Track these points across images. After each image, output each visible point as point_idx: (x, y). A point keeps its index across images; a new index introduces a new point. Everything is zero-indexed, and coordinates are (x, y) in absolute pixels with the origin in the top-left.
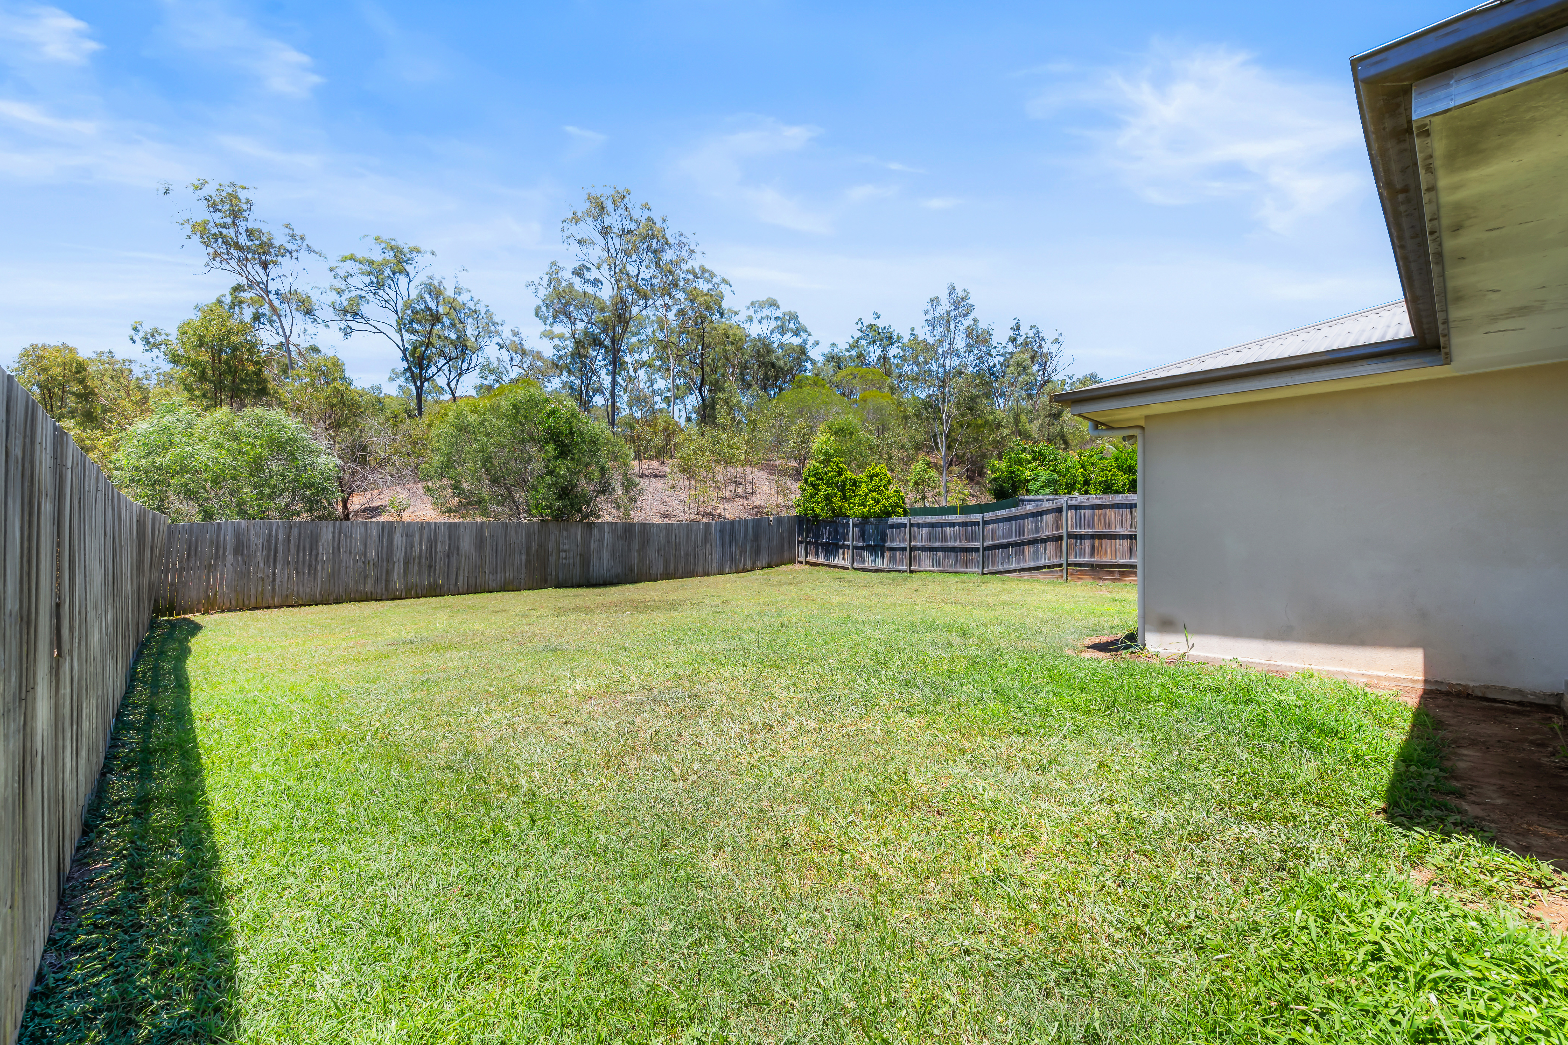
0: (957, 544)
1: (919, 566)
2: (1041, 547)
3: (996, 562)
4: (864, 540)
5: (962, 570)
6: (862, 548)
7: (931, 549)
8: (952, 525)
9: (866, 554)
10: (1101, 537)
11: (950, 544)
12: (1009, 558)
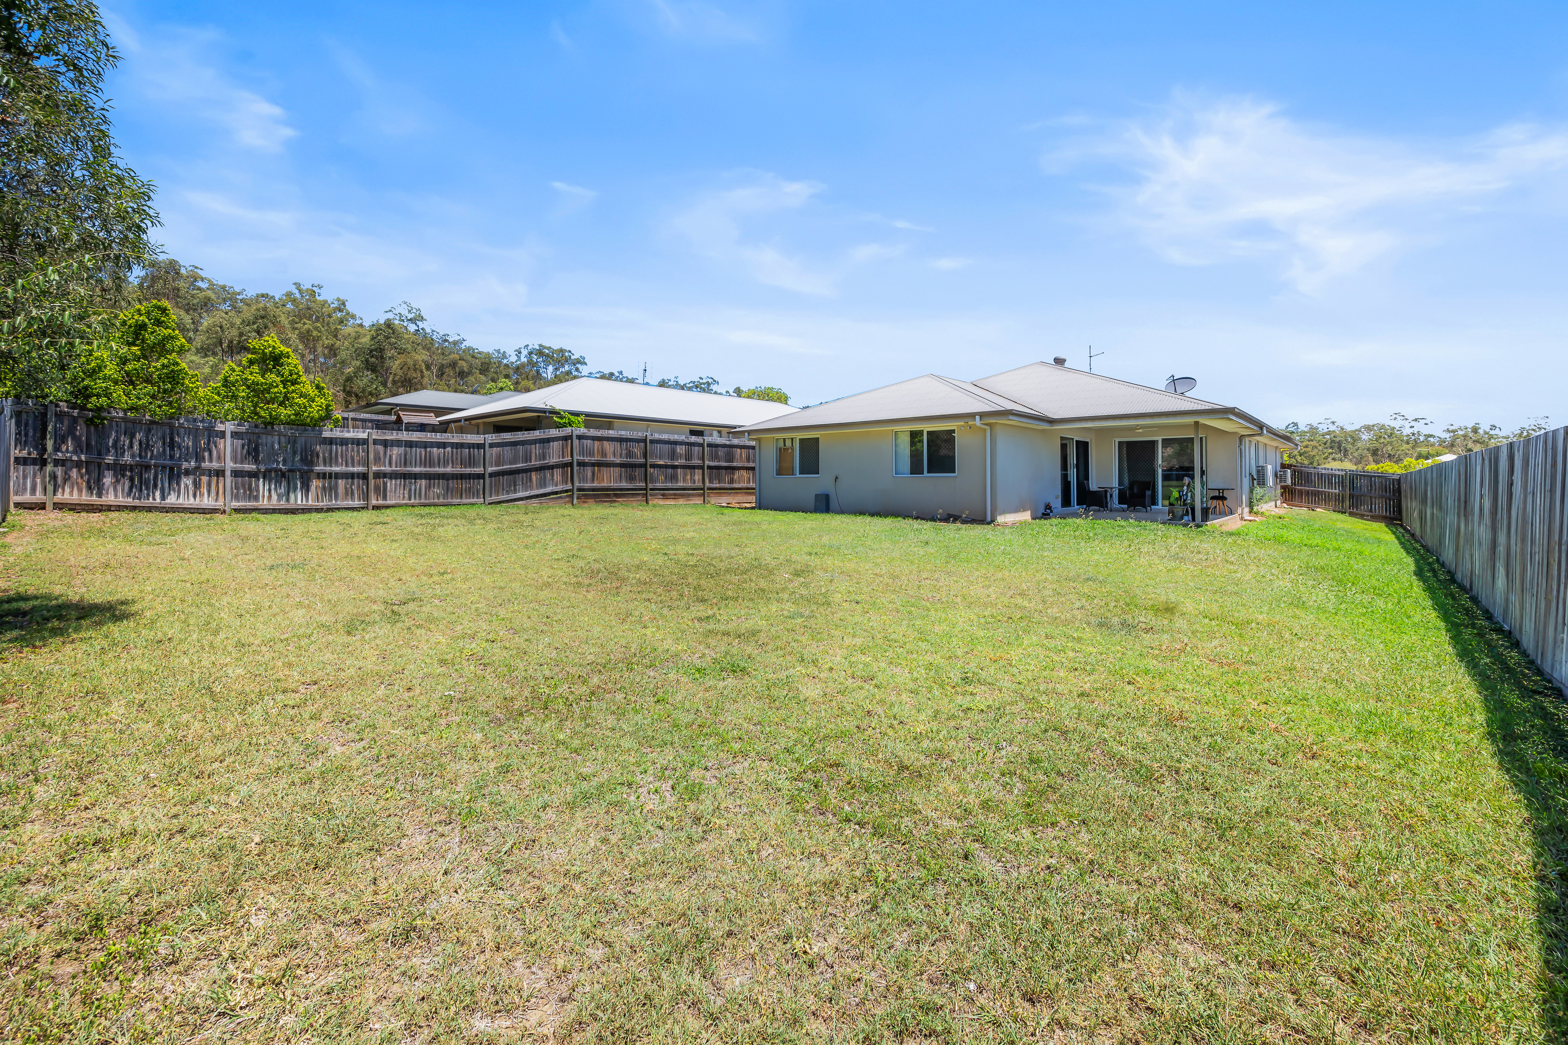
0: (449, 469)
1: (385, 498)
2: (548, 474)
3: (501, 490)
4: (256, 461)
5: (456, 501)
6: (254, 475)
7: (405, 476)
8: (443, 445)
9: (262, 487)
10: (600, 464)
11: (441, 470)
12: (515, 485)
